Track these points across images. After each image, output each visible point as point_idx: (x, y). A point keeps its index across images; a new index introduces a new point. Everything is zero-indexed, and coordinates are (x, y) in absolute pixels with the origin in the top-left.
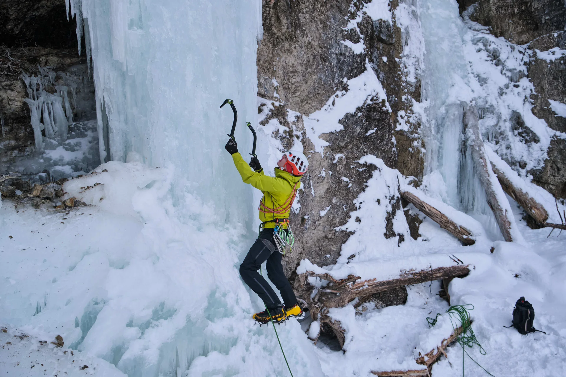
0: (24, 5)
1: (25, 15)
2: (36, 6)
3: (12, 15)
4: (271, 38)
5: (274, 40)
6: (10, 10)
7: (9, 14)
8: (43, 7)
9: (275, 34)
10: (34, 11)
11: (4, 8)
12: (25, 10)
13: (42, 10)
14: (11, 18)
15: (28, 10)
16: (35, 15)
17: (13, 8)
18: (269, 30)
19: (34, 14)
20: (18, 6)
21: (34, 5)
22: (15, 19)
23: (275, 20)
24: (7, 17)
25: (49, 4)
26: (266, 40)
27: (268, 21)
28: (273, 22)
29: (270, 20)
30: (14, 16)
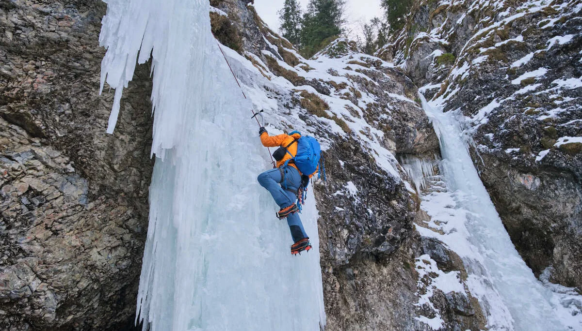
0: (109, 313)
1: (107, 323)
2: (119, 314)
3: (96, 324)
4: (340, 322)
5: (343, 323)
6: (95, 320)
7: (93, 323)
8: (125, 313)
9: (343, 317)
10: (115, 319)
11: (91, 318)
12: (108, 318)
13: (123, 317)
14: (95, 327)
15: (111, 319)
16: (116, 322)
17: (99, 318)
18: (337, 314)
19: (116, 320)
20: (104, 316)
21: (117, 313)
22: (98, 327)
23: (342, 304)
24: (91, 326)
25: (130, 310)
26: (335, 325)
27: (335, 305)
28: (340, 305)
29: (337, 304)
30: (97, 325)
